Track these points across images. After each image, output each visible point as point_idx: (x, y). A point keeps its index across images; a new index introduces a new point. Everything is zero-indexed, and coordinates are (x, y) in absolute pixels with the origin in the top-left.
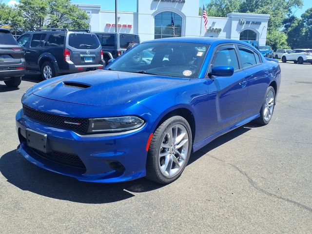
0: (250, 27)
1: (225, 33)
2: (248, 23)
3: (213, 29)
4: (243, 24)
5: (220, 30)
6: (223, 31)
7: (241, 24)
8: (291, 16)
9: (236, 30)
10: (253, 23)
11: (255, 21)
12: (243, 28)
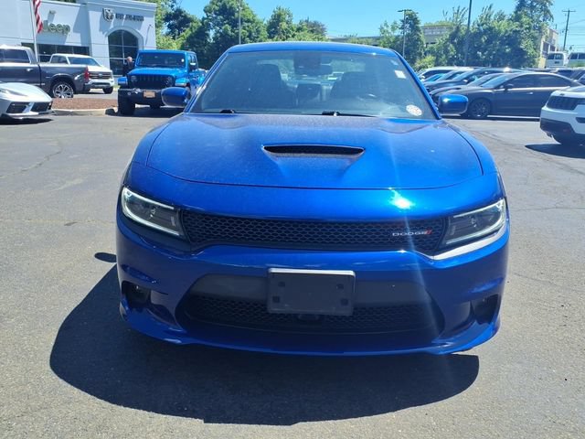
0: (124, 25)
1: (79, 35)
2: (119, 16)
3: (52, 25)
4: (111, 18)
5: (67, 28)
6: (75, 31)
7: (106, 17)
8: (175, 7)
9: (100, 30)
10: (129, 17)
11: (133, 14)
12: (112, 26)
